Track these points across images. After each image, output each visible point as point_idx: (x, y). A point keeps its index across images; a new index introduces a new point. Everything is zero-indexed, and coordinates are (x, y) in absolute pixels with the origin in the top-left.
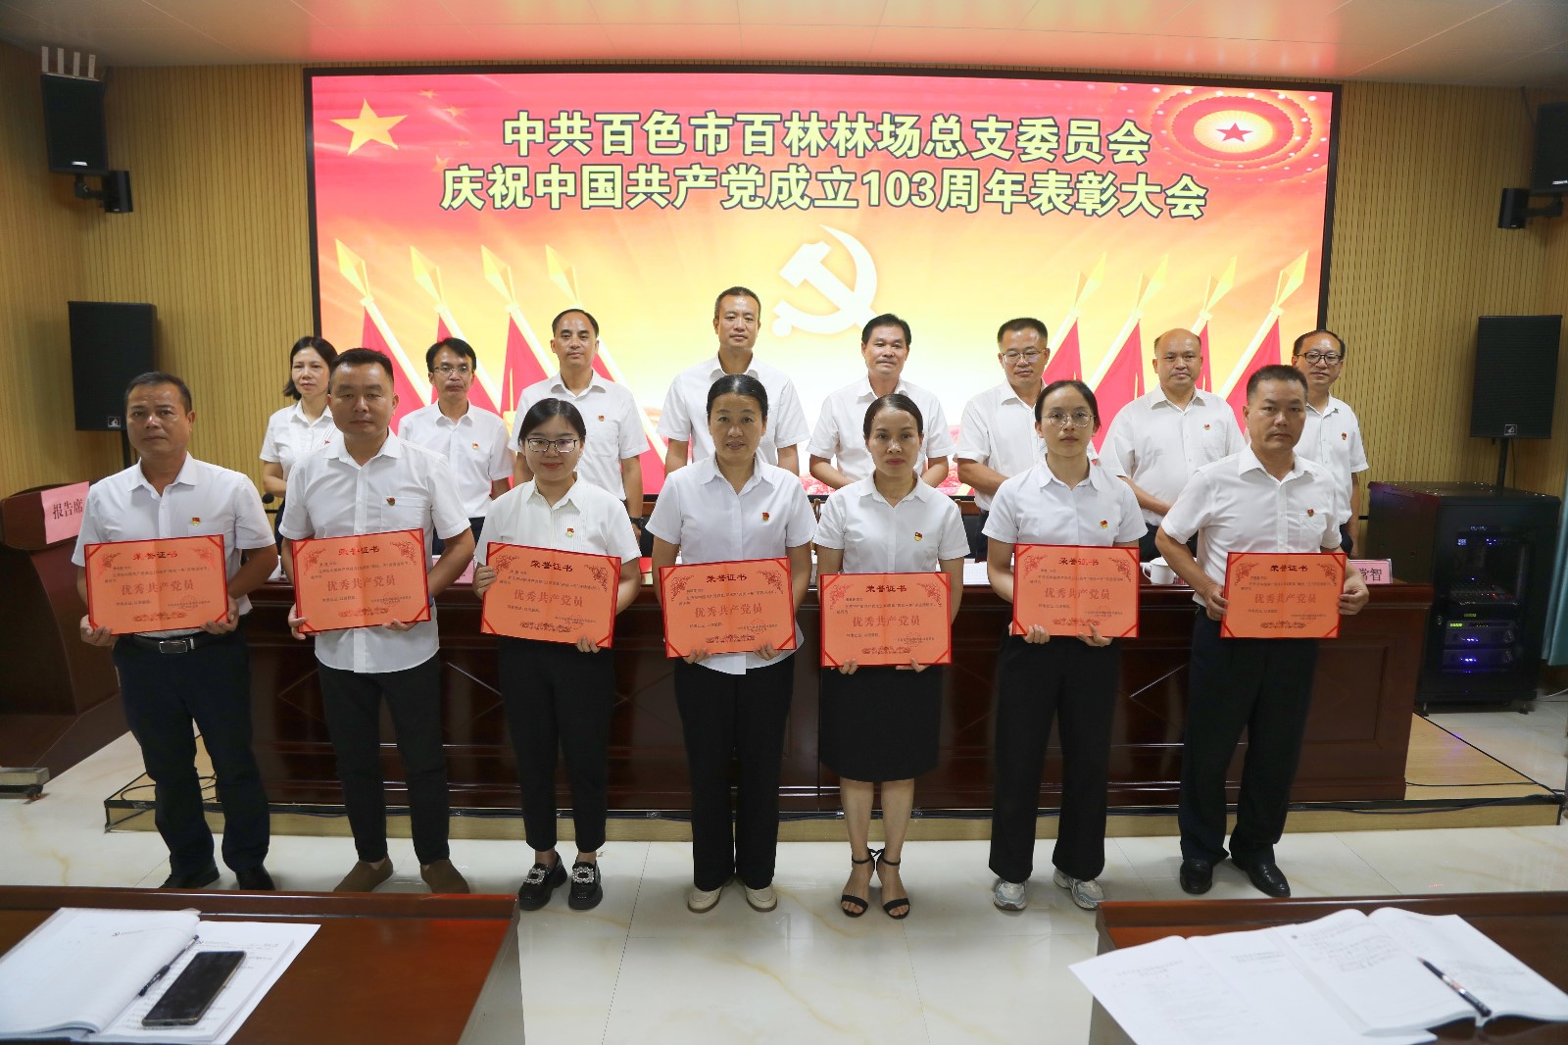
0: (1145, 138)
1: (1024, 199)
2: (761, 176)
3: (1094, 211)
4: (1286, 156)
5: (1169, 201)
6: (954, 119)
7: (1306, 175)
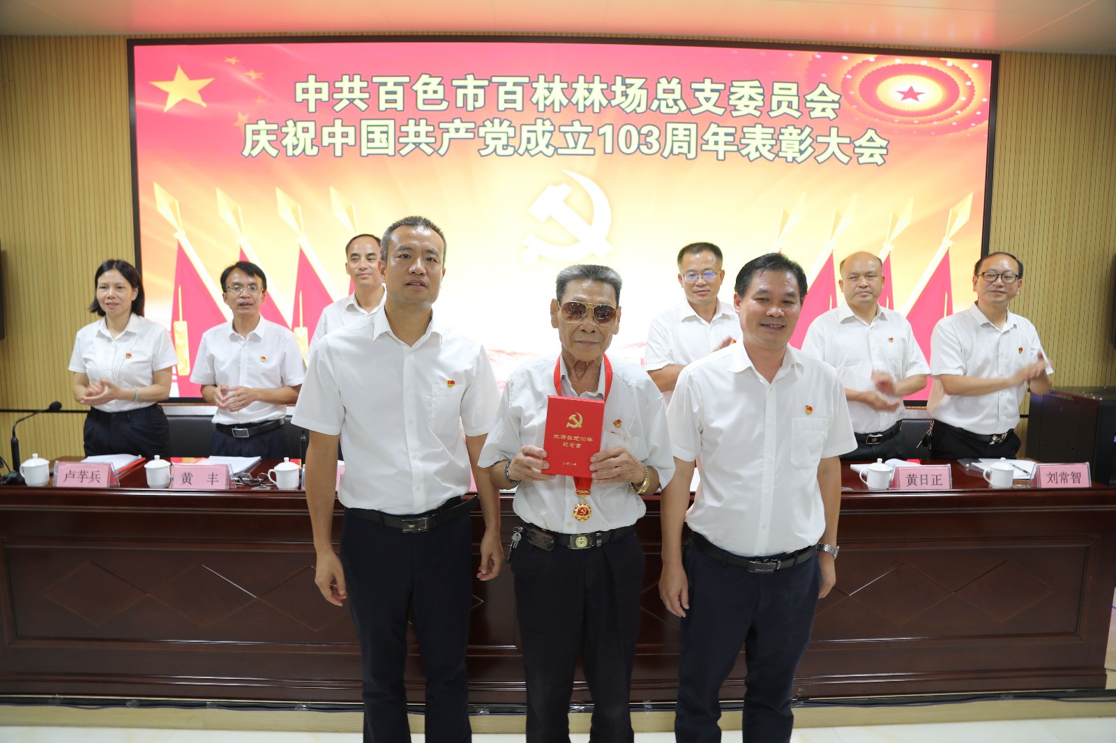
0: (836, 98)
1: (735, 148)
2: (513, 128)
3: (794, 159)
4: (954, 114)
5: (857, 150)
6: (675, 81)
7: (970, 129)
